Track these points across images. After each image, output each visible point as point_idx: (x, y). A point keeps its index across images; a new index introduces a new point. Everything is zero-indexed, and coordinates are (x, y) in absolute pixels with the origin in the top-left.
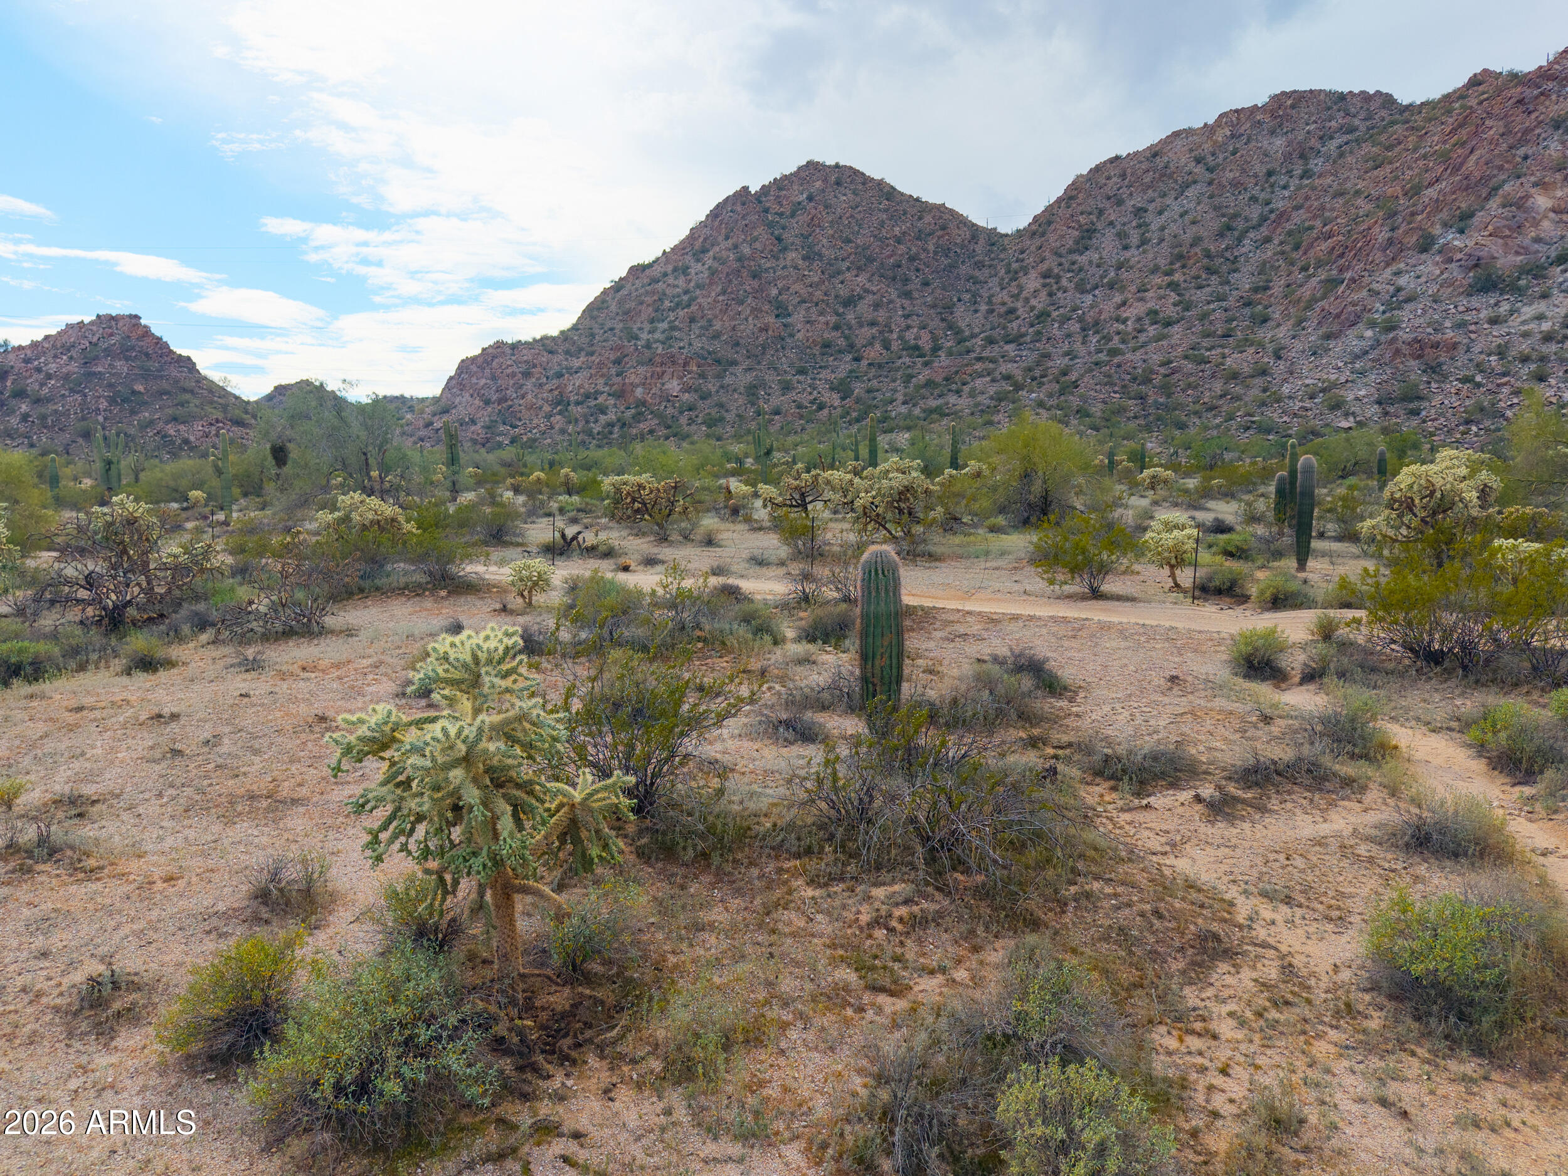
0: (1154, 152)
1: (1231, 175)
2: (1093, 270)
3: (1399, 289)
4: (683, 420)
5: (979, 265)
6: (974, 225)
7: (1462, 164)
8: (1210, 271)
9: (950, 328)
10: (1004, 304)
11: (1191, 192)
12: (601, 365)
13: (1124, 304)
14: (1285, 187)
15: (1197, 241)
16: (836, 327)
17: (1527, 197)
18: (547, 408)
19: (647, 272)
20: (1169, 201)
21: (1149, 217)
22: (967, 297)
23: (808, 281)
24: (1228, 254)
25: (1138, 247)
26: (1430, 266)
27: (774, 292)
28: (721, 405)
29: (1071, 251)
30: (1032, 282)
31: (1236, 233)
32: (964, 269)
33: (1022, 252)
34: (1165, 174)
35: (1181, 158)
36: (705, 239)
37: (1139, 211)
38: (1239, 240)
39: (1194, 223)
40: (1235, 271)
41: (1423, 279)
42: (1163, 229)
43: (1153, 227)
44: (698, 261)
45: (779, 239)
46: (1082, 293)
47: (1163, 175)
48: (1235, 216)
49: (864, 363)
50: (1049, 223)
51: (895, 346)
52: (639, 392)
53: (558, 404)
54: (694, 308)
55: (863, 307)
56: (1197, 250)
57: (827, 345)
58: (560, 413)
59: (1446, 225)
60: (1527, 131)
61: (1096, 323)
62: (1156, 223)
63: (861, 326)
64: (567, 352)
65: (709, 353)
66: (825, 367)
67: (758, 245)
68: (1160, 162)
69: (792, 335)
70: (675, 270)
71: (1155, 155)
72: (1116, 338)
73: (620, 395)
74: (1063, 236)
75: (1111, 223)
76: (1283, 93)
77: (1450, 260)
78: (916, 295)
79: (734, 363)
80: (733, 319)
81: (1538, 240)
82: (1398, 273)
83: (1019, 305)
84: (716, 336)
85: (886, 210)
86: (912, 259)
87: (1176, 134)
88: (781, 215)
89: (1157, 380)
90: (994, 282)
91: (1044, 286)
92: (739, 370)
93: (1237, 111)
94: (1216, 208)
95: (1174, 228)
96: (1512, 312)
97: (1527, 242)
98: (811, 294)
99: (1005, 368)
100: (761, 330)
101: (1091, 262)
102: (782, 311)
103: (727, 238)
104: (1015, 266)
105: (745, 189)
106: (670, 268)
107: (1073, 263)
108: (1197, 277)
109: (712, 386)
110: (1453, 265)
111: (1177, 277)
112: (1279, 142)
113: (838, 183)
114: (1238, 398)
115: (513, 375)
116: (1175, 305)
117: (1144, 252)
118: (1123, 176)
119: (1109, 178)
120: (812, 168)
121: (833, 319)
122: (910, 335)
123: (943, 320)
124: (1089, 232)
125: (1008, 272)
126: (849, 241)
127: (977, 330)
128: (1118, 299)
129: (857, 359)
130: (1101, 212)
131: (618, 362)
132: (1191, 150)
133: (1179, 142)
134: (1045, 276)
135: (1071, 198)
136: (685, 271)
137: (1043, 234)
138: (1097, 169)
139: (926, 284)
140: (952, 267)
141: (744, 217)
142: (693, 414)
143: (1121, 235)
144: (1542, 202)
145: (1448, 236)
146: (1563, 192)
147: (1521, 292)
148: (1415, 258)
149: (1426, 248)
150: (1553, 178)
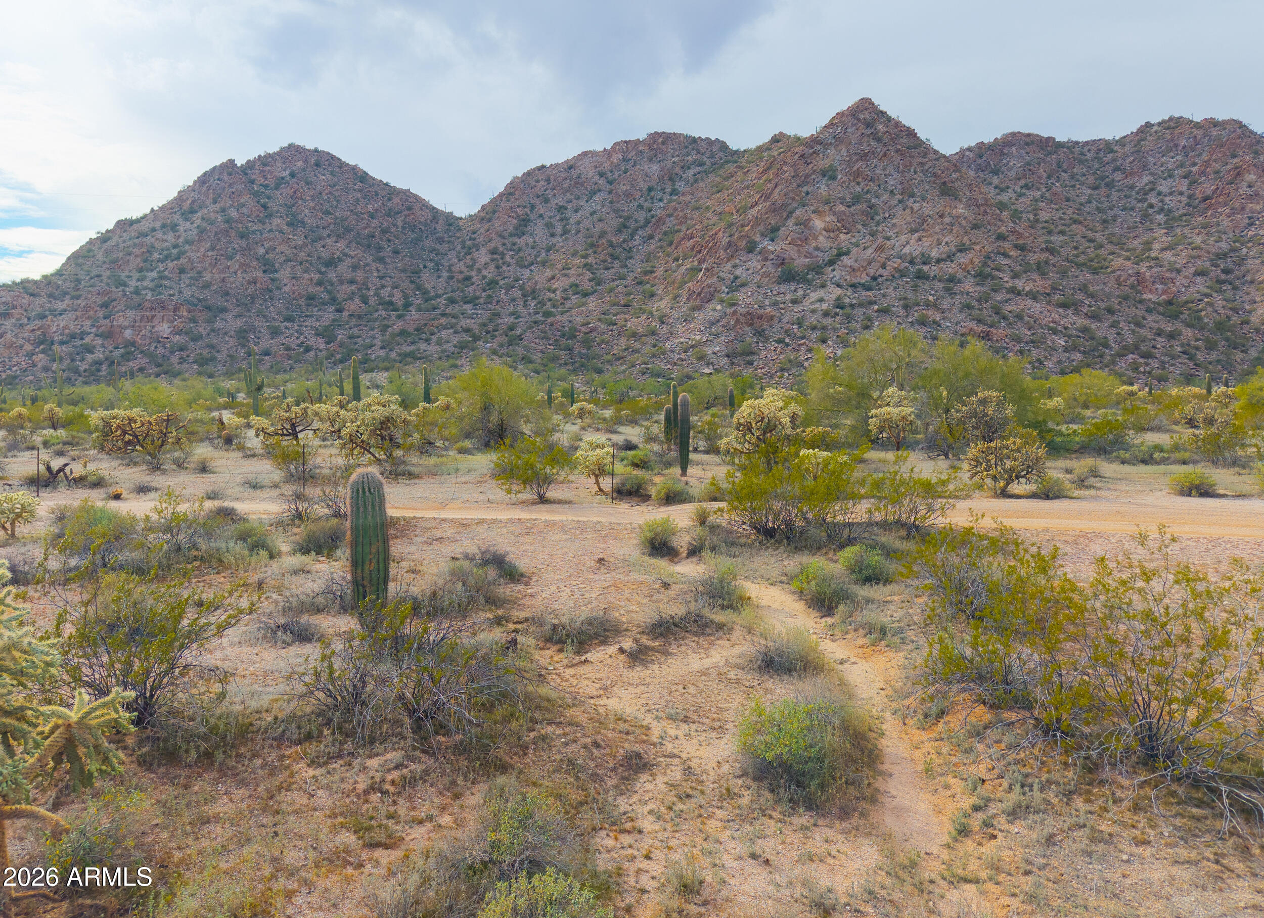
0: (570, 166)
1: (624, 188)
2: (529, 250)
3: (736, 278)
4: (174, 359)
5: (441, 240)
6: (434, 208)
7: (771, 194)
8: (614, 257)
9: (418, 289)
10: (461, 272)
11: (597, 197)
12: (87, 309)
13: (553, 278)
14: (661, 200)
15: (603, 234)
16: (320, 283)
17: (810, 219)
18: (28, 347)
19: (135, 226)
20: (582, 203)
21: (569, 213)
22: (431, 265)
23: (293, 244)
24: (625, 245)
25: (562, 235)
26: (754, 263)
27: (261, 251)
28: (212, 347)
29: (511, 235)
30: (482, 256)
31: (630, 231)
32: (427, 243)
33: (474, 233)
34: (578, 182)
35: (588, 171)
36: (193, 202)
37: (561, 209)
38: (632, 235)
39: (600, 220)
40: (630, 258)
41: (751, 271)
42: (579, 223)
43: (572, 221)
44: (187, 220)
45: (265, 207)
46: (522, 267)
47: (576, 183)
48: (628, 218)
49: (346, 314)
50: (494, 212)
51: (372, 301)
52: (128, 333)
53: (42, 343)
54: (183, 261)
55: (343, 268)
56: (604, 241)
57: (311, 298)
58: (43, 352)
59: (763, 235)
60: (807, 176)
61: (534, 292)
62: (574, 218)
63: (341, 282)
64: (51, 296)
65: (200, 301)
66: (311, 317)
67: (244, 210)
68: (574, 173)
69: (279, 288)
70: (164, 226)
71: (571, 168)
72: (549, 304)
73: (108, 335)
74: (505, 223)
75: (541, 216)
76: (656, 133)
77: (766, 259)
78: (388, 260)
79: (224, 310)
80: (223, 272)
81: (817, 249)
82: (735, 267)
83: (473, 273)
84: (207, 286)
85: (360, 191)
86: (384, 232)
87: (585, 154)
88: (266, 186)
89: (580, 336)
90: (452, 255)
91: (493, 260)
92: (229, 316)
93: (625, 142)
94: (616, 211)
95: (586, 223)
96: (805, 296)
97: (811, 250)
98: (296, 255)
99: (465, 323)
100: (250, 282)
101: (527, 244)
102: (268, 267)
103: (215, 202)
104: (469, 243)
105: (231, 162)
106: (158, 225)
107: (514, 244)
108: (604, 261)
109: (203, 329)
110: (769, 263)
111: (590, 260)
112: (655, 167)
113: (317, 165)
114: (636, 351)
116: (590, 280)
117: (566, 239)
118: (548, 181)
119: (538, 181)
120: (293, 152)
121: (316, 276)
122: (385, 293)
123: (412, 282)
124: (525, 222)
125: (463, 247)
126: (328, 213)
127: (440, 292)
128: (549, 273)
129: (339, 311)
130: (533, 207)
131: (105, 305)
132: (596, 167)
133: (586, 161)
134: (493, 252)
135: (510, 194)
136: (174, 227)
137: (489, 220)
138: (528, 174)
139: (396, 252)
140: (418, 240)
141: (230, 186)
142: (184, 354)
143: (549, 225)
144: (818, 224)
145: (764, 244)
146: (831, 218)
147: (809, 282)
148: (745, 257)
149: (751, 249)
150: (824, 208)
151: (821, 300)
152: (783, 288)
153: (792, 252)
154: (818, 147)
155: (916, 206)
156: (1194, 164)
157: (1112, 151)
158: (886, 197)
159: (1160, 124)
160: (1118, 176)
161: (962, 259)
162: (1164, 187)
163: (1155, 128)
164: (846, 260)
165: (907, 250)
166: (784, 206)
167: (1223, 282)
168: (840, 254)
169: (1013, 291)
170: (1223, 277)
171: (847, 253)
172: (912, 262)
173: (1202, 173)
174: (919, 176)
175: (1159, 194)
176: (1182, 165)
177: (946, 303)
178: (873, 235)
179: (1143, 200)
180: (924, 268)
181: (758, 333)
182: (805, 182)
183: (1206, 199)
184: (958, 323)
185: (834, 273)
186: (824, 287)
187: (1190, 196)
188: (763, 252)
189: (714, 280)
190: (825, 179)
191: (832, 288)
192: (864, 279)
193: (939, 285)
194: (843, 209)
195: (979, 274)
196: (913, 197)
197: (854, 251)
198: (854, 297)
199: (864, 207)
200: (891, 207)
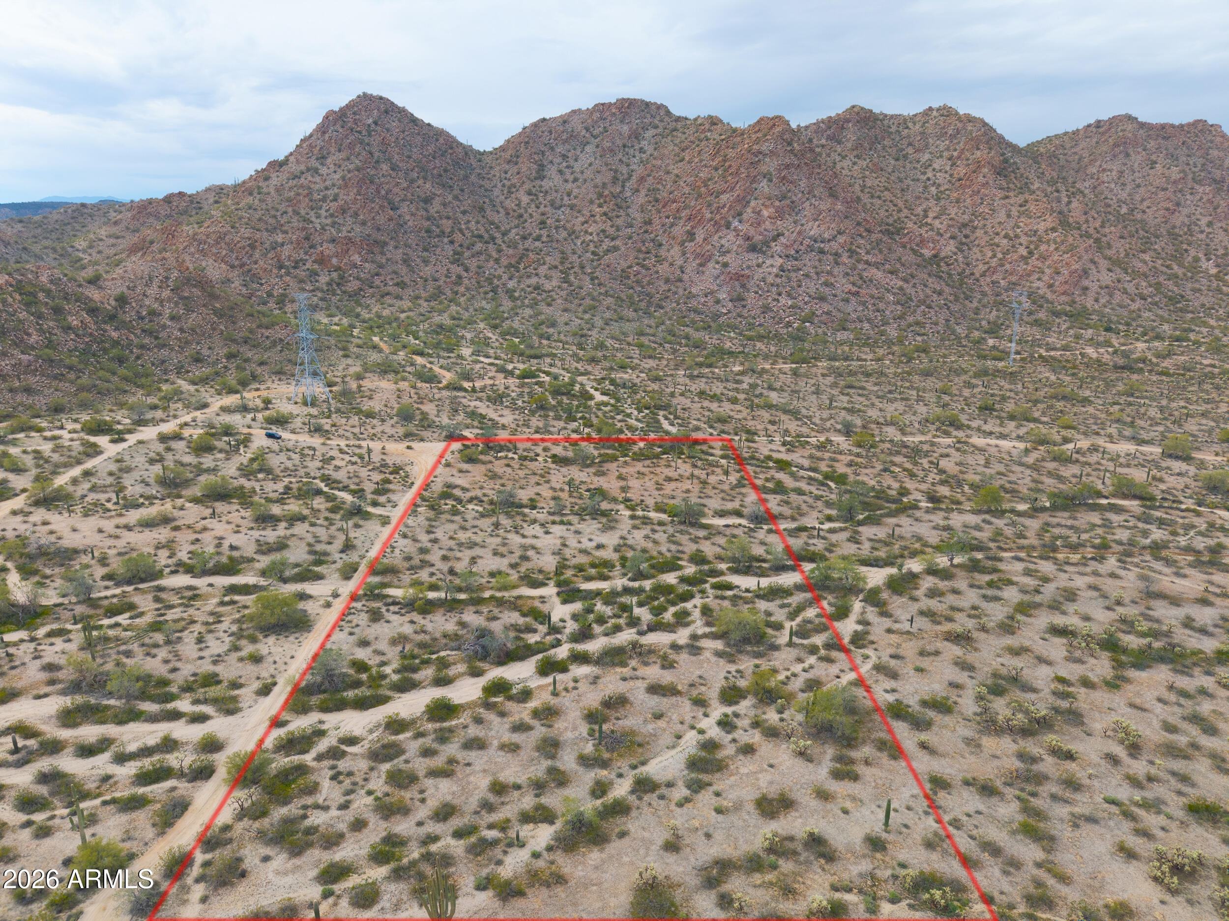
0: (564, 120)
1: (608, 145)
2: (554, 193)
3: (722, 246)
4: (377, 281)
5: (481, 177)
6: (461, 143)
8: (618, 206)
10: (513, 209)
11: (589, 150)
15: (604, 185)
16: (428, 219)
18: (275, 271)
20: (579, 153)
21: (571, 162)
22: (487, 200)
23: (400, 186)
24: (622, 196)
25: (574, 182)
26: (731, 236)
29: (536, 178)
30: (523, 197)
31: (620, 183)
32: (473, 178)
34: (572, 136)
35: (576, 125)
37: (565, 157)
38: (624, 187)
39: (598, 172)
40: (629, 208)
41: (730, 242)
42: (582, 172)
43: (576, 169)
44: (323, 164)
45: (371, 153)
46: (556, 209)
48: (616, 171)
49: (456, 245)
50: (518, 157)
52: (334, 261)
55: (437, 205)
56: (607, 191)
57: (428, 231)
59: (734, 217)
62: (577, 167)
63: (441, 218)
65: (367, 236)
66: (437, 246)
68: (568, 127)
69: (406, 223)
70: (308, 170)
71: (565, 122)
73: (320, 262)
75: (552, 162)
76: (622, 98)
77: (738, 235)
78: (461, 198)
79: (385, 244)
81: (766, 230)
82: (720, 238)
84: (364, 223)
85: (419, 133)
87: (574, 111)
92: (391, 248)
93: (603, 104)
94: (605, 164)
95: (588, 173)
96: (763, 262)
97: (762, 230)
100: (389, 220)
101: (550, 188)
102: (393, 206)
103: (340, 151)
104: (506, 182)
105: (332, 110)
106: (302, 167)
107: (541, 187)
108: (614, 210)
109: (381, 259)
110: (740, 238)
111: (605, 208)
112: (626, 128)
113: (386, 112)
115: (244, 248)
116: (611, 227)
117: (579, 187)
118: (550, 132)
119: (542, 132)
120: (366, 99)
121: (424, 213)
123: (484, 217)
124: (542, 167)
126: (409, 157)
130: (543, 153)
131: (307, 238)
132: (583, 123)
133: (575, 117)
135: (527, 143)
136: (316, 171)
138: (535, 125)
139: (462, 190)
140: (466, 177)
141: (346, 137)
142: (382, 278)
143: (561, 172)
144: (765, 213)
145: (736, 223)
146: (772, 210)
147: (764, 253)
148: (725, 231)
149: (728, 227)
150: (768, 203)
151: (772, 266)
152: (752, 256)
153: (752, 232)
154: (760, 157)
156: (955, 150)
157: (907, 128)
158: (800, 195)
159: (938, 110)
160: (910, 150)
161: (841, 239)
162: (938, 164)
163: (935, 113)
164: (782, 240)
165: (812, 233)
166: (744, 198)
167: (964, 244)
168: (778, 235)
169: (867, 263)
170: (964, 240)
171: (783, 235)
172: (815, 241)
173: (959, 157)
175: (934, 170)
176: (948, 149)
177: (836, 271)
178: (795, 222)
179: (924, 173)
180: (822, 245)
181: (743, 286)
182: (754, 181)
183: (960, 180)
184: (843, 285)
185: (777, 248)
186: (772, 256)
187: (951, 175)
188: (735, 229)
189: (710, 247)
190: (765, 180)
191: (777, 257)
192: (793, 252)
193: (831, 258)
194: (777, 203)
195: (849, 250)
196: (815, 196)
197: (787, 233)
198: (789, 265)
199: (788, 202)
200: (803, 203)
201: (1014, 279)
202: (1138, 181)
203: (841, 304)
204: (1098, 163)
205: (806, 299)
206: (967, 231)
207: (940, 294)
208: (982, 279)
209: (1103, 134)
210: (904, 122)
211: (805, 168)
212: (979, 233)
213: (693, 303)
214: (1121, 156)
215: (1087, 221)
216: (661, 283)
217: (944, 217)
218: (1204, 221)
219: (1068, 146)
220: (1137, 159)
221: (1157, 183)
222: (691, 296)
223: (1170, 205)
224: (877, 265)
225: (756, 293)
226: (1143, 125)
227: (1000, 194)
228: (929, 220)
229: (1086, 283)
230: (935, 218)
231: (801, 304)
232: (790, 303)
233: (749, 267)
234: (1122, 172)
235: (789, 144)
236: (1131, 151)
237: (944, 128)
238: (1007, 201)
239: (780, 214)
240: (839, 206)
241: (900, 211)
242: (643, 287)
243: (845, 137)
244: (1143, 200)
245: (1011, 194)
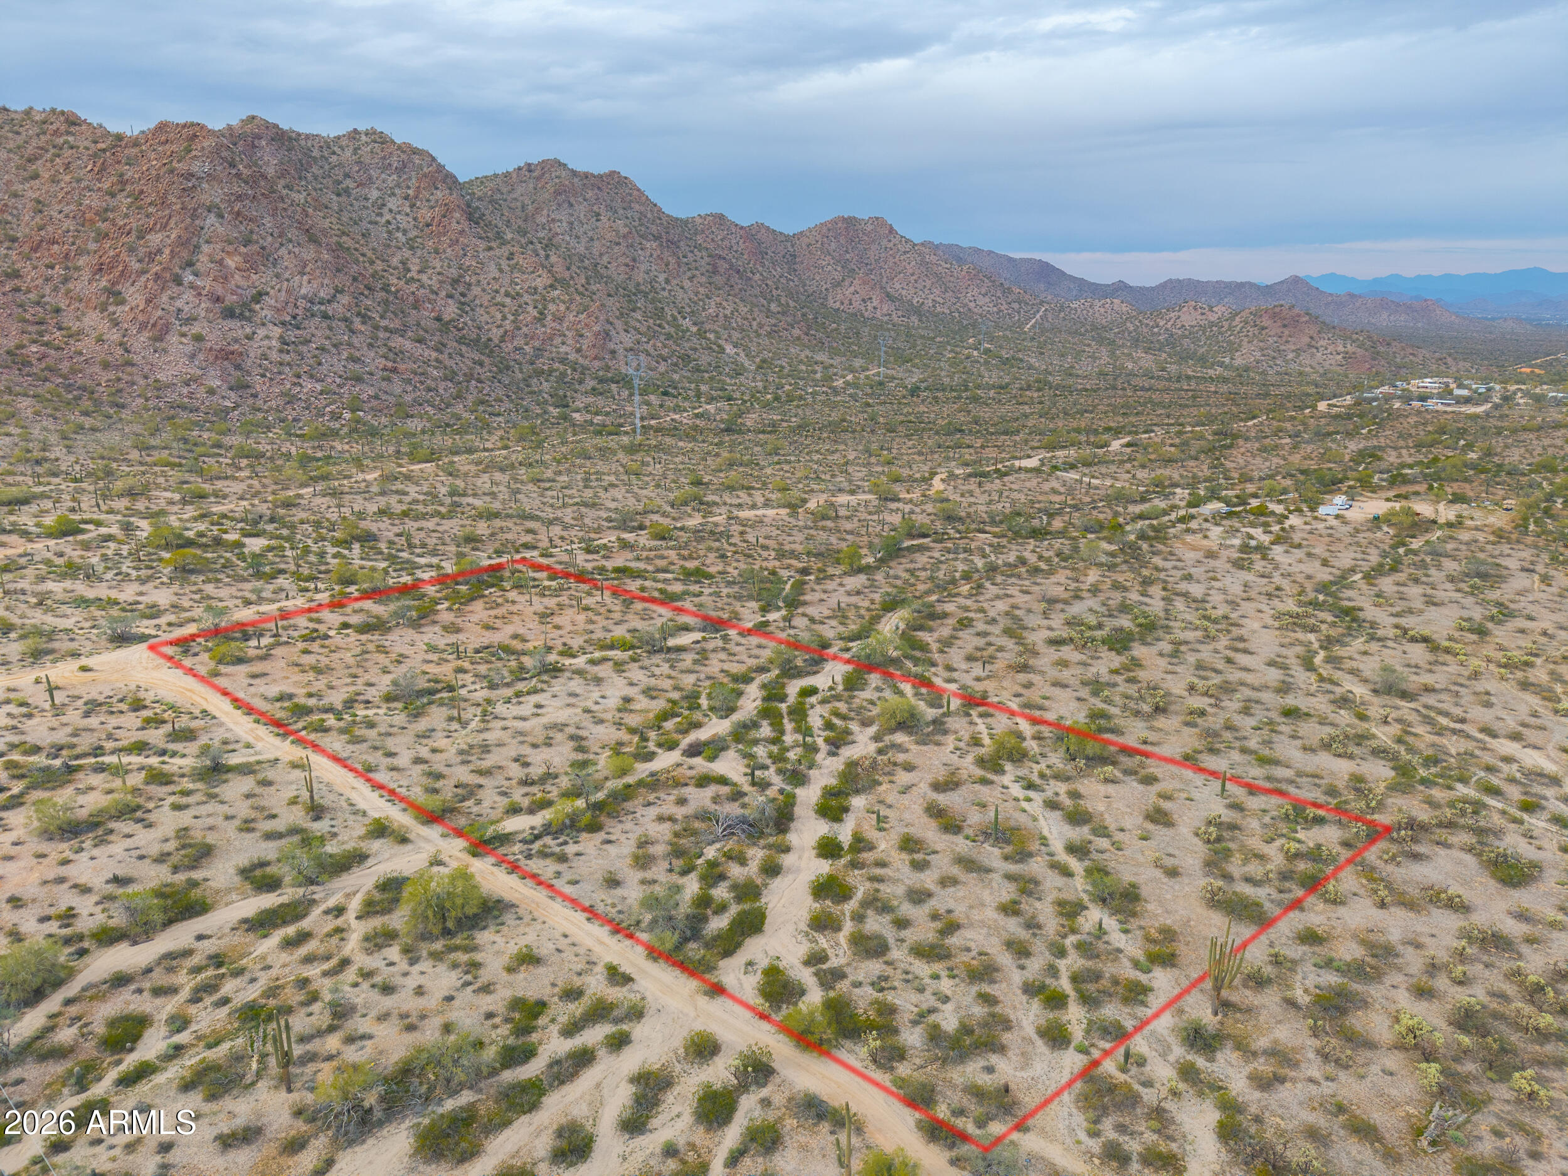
3: (180, 310)
26: (189, 295)
41: (191, 305)
59: (183, 268)
77: (200, 294)
81: (238, 287)
82: (172, 298)
96: (253, 332)
97: (233, 287)
110: (204, 298)
144: (231, 263)
145: (188, 277)
146: (238, 258)
147: (249, 320)
148: (176, 289)
149: (178, 281)
150: (230, 248)
151: (267, 337)
152: (230, 323)
153: (220, 291)
154: (194, 181)
155: (296, 250)
156: (408, 187)
158: (270, 239)
159: (367, 134)
161: (345, 299)
162: (393, 203)
164: (268, 301)
165: (303, 291)
166: (189, 240)
167: (464, 304)
168: (260, 294)
169: (386, 329)
170: (463, 299)
171: (267, 294)
172: (312, 302)
173: (416, 197)
174: (287, 221)
175: (391, 211)
176: (398, 185)
177: (355, 341)
178: (277, 276)
179: (381, 215)
180: (323, 308)
181: (238, 367)
182: (194, 217)
183: (428, 225)
184: (374, 361)
185: (264, 311)
186: (264, 324)
187: (415, 219)
188: (192, 286)
189: (160, 313)
190: (212, 215)
191: (271, 326)
192: (288, 318)
193: (342, 325)
194: (243, 249)
195: (359, 314)
196: (290, 241)
197: (272, 292)
198: (291, 335)
199: (256, 248)
200: (277, 250)
201: (537, 344)
202: (590, 234)
203: (384, 384)
204: (545, 212)
205: (338, 380)
206: (461, 289)
207: (481, 364)
208: (503, 345)
209: (538, 179)
210: (329, 145)
211: (265, 202)
212: (476, 290)
213: (172, 396)
214: (566, 205)
215: (572, 278)
216: (97, 369)
217: (430, 271)
218: (662, 278)
219: (505, 190)
220: (581, 209)
221: (608, 236)
222: (159, 386)
223: (627, 260)
224: (402, 332)
225: (263, 376)
226: (574, 173)
227: (482, 245)
228: (413, 274)
229: (611, 346)
230: (419, 272)
231: (333, 387)
232: (319, 388)
233: (236, 341)
234: (571, 223)
235: (232, 165)
236: (572, 200)
237: (384, 158)
238: (491, 253)
239: (250, 266)
240: (326, 256)
241: (372, 263)
242: (65, 378)
243: (261, 158)
244: (601, 255)
245: (493, 244)
